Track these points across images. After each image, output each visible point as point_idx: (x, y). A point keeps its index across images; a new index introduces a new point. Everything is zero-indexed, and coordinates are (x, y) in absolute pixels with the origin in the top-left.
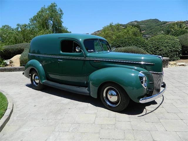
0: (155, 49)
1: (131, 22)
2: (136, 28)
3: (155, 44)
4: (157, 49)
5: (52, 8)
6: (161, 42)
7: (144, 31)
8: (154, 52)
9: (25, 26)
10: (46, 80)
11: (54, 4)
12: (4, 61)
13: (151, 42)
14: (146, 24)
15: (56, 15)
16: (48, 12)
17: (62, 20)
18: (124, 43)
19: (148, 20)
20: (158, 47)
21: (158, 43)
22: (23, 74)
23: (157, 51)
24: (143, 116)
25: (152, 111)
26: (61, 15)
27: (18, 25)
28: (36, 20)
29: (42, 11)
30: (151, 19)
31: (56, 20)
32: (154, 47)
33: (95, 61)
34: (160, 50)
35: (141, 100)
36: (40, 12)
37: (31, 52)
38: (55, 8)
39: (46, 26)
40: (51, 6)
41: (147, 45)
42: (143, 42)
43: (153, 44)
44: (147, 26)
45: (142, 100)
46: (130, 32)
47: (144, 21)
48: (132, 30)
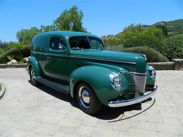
0: (172, 50)
1: (158, 23)
2: (159, 28)
3: (172, 45)
4: (174, 50)
5: (73, 11)
6: (179, 42)
7: (172, 32)
8: (170, 52)
9: (48, 28)
10: (40, 77)
11: (75, 6)
12: (24, 59)
13: (168, 43)
14: (175, 24)
15: (76, 17)
16: (69, 14)
17: (81, 21)
18: (137, 43)
19: (177, 20)
20: (175, 48)
21: (176, 43)
22: (26, 70)
23: (173, 52)
24: (114, 121)
25: (129, 118)
26: (82, 17)
27: (42, 26)
28: (59, 22)
29: (64, 14)
30: (180, 19)
31: (77, 22)
32: (170, 47)
33: (77, 59)
34: (178, 51)
35: (111, 103)
36: (62, 14)
37: (34, 50)
38: (76, 11)
39: (67, 27)
40: (72, 8)
41: (163, 45)
42: (157, 42)
43: (169, 44)
44: (176, 27)
45: (113, 103)
46: (152, 32)
47: (173, 21)
48: (155, 30)
